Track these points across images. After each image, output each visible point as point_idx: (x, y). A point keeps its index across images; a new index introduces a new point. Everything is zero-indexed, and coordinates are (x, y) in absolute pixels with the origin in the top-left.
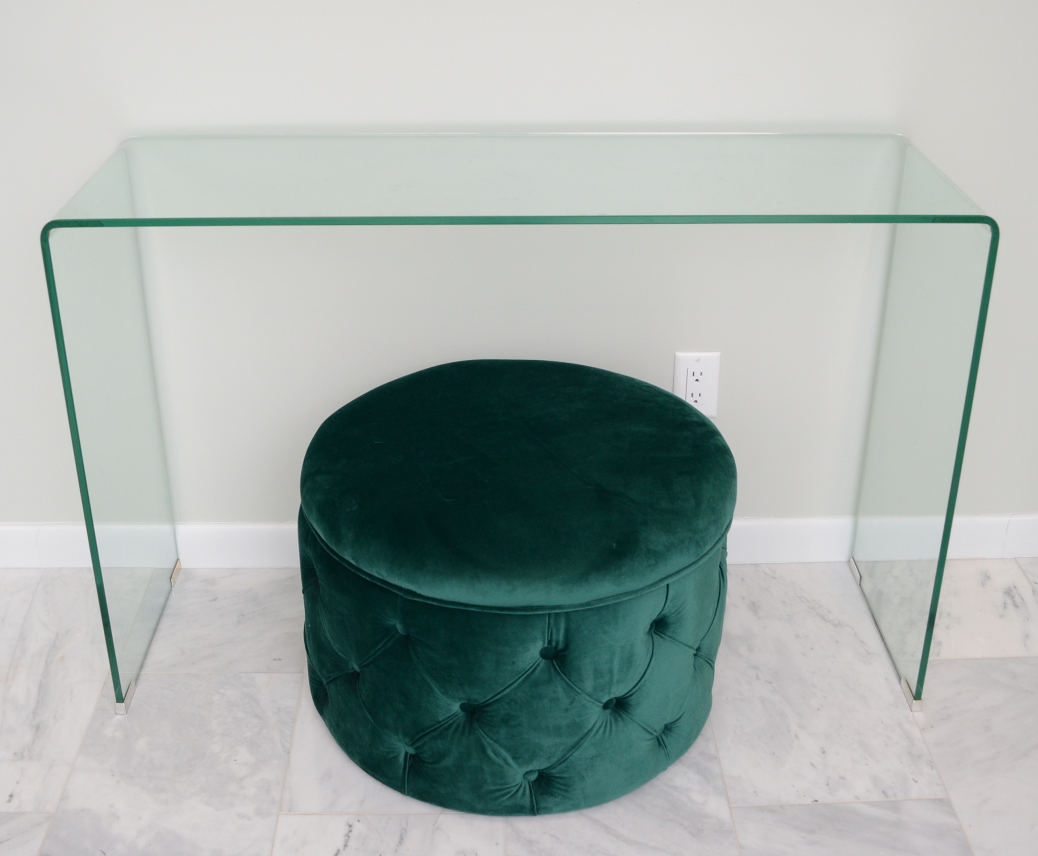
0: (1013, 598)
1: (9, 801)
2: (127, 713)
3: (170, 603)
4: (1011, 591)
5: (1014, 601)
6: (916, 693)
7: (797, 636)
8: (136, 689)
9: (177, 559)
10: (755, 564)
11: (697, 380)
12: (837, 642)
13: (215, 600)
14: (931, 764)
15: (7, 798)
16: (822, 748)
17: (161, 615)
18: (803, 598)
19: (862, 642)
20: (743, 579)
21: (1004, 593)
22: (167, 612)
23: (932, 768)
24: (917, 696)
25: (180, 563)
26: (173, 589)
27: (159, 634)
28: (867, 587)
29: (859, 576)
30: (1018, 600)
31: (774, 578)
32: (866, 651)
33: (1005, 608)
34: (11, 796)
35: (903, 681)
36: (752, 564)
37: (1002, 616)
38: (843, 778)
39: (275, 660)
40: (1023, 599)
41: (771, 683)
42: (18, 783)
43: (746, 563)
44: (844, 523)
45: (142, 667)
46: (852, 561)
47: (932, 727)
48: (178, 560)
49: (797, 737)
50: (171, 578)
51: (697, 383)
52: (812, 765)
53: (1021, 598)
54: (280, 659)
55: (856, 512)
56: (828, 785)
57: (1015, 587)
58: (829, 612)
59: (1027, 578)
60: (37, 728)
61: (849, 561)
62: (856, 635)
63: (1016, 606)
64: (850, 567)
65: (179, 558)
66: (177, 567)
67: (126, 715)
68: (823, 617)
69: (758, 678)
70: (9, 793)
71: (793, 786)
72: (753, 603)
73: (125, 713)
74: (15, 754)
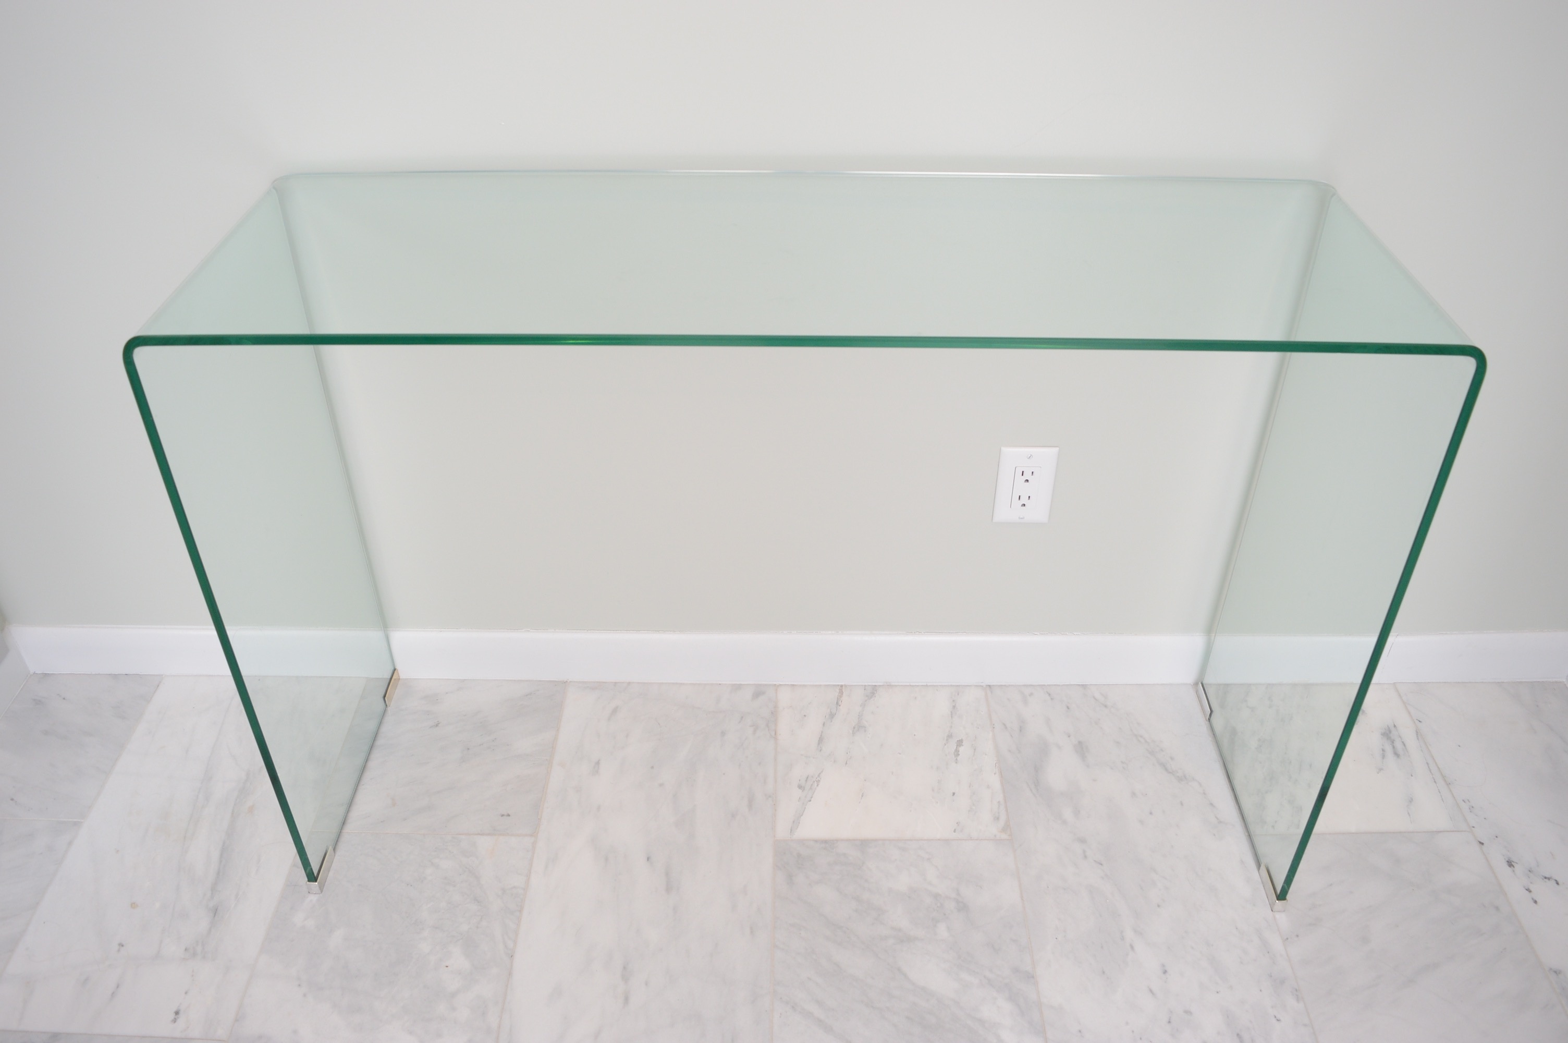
0: (1393, 742)
1: (175, 1021)
2: (322, 893)
3: (384, 729)
4: (1390, 732)
5: (1394, 747)
6: (1280, 892)
7: (1134, 794)
8: (335, 856)
9: (393, 668)
10: (1083, 685)
11: (1027, 481)
12: (1182, 804)
13: (437, 725)
14: (1297, 994)
15: (172, 1016)
16: (1163, 966)
17: (372, 747)
18: (1141, 737)
19: (1211, 804)
20: (1068, 708)
21: (1382, 734)
22: (379, 742)
23: (1298, 1000)
24: (1282, 896)
25: (398, 673)
26: (389, 709)
27: (368, 775)
28: (1218, 721)
29: (1209, 710)
30: (1398, 745)
31: (1106, 706)
32: (1216, 817)
33: (1383, 757)
34: (177, 1013)
35: (1263, 868)
36: (1079, 685)
37: (1381, 769)
38: (1188, 1012)
39: (503, 816)
40: (1404, 745)
41: (1102, 864)
42: (186, 993)
43: (1072, 683)
44: (1197, 641)
45: (344, 823)
46: (1201, 685)
47: (1297, 936)
48: (395, 670)
49: (1132, 947)
50: (385, 696)
51: (1027, 483)
52: (1151, 991)
53: (1403, 742)
54: (509, 815)
55: (1211, 628)
56: (1169, 1022)
57: (1395, 726)
58: (1172, 759)
59: (1409, 713)
60: (215, 911)
61: (1196, 684)
62: (1204, 794)
63: (1397, 754)
64: (1197, 692)
65: (396, 668)
66: (394, 677)
67: (321, 895)
68: (1164, 766)
69: (1085, 857)
70: (175, 1009)
71: (1127, 1023)
72: (1080, 743)
73: (319, 892)
74: (186, 950)
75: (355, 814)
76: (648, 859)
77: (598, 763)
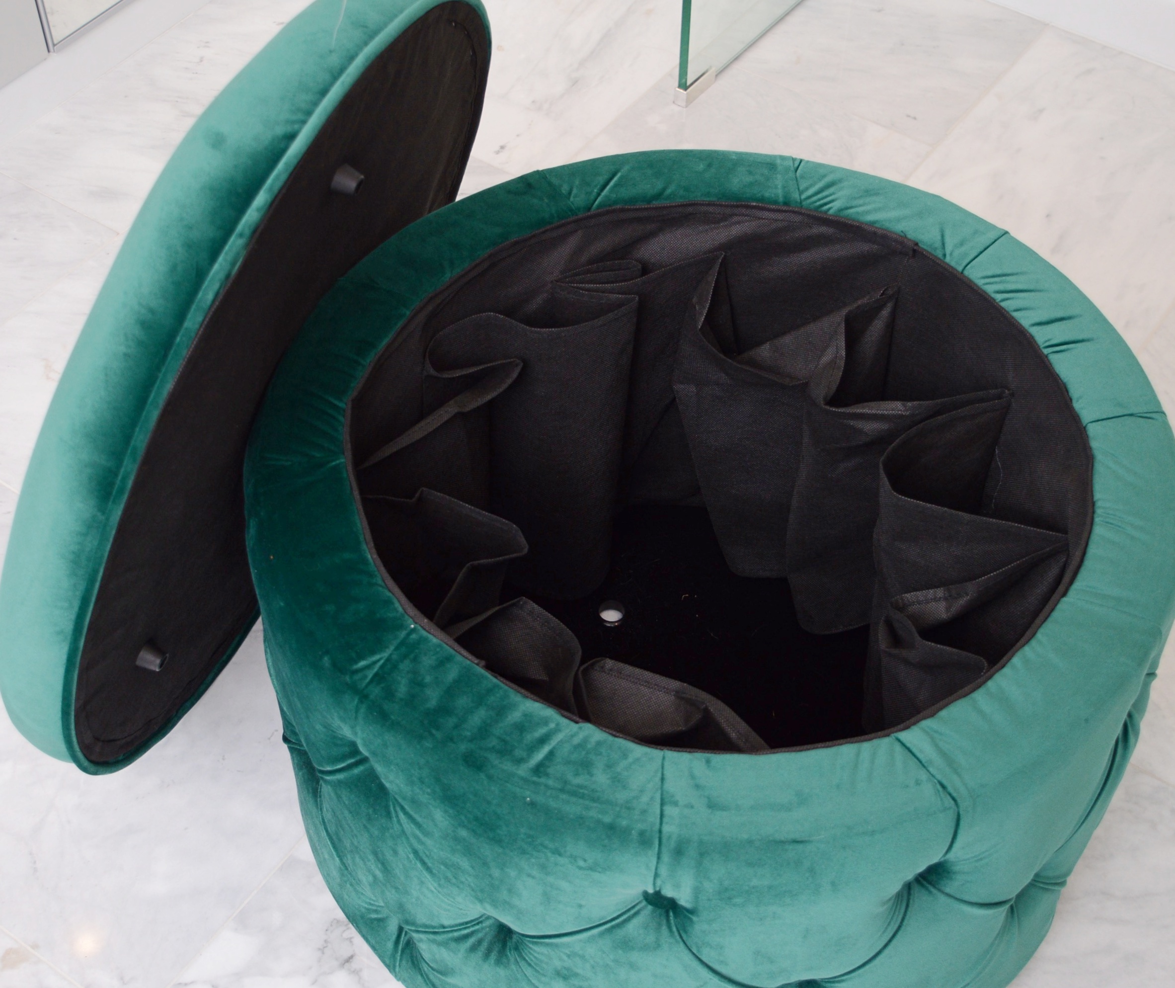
1: (498, 152)
2: (687, 106)
8: (714, 82)
13: (880, 11)
15: (497, 148)
27: (783, 27)
34: (502, 147)
39: (908, 116)
42: (518, 136)
45: (737, 58)
54: (915, 118)
60: (575, 82)
67: (685, 109)
73: (684, 104)
74: (533, 102)
75: (752, 55)
76: (1048, 216)
77: (1041, 111)
